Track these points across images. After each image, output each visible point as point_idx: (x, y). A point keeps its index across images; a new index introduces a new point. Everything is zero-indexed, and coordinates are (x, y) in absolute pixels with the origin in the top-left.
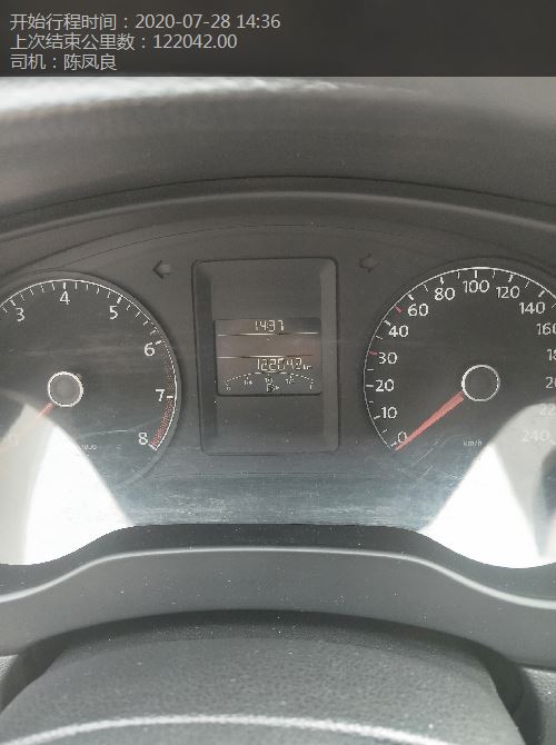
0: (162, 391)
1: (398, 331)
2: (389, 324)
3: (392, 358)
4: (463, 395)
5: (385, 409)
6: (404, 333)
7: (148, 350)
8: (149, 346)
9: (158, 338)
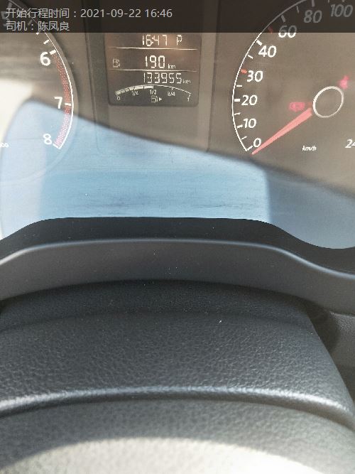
0: (61, 99)
1: (267, 51)
2: (260, 44)
3: (259, 76)
4: (313, 111)
5: (246, 120)
6: (272, 53)
7: (43, 59)
8: (44, 56)
9: (53, 49)
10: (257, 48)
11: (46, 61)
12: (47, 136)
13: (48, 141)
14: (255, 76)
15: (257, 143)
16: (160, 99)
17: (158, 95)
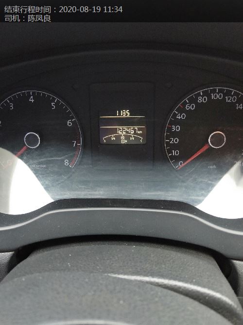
0: (75, 142)
1: (181, 116)
2: (177, 113)
4: (209, 145)
5: (174, 151)
7: (69, 123)
8: (70, 122)
9: (74, 118)
10: (175, 115)
11: (70, 124)
12: (66, 161)
13: (67, 164)
14: (176, 128)
15: (181, 164)
16: (126, 141)
17: (125, 139)
